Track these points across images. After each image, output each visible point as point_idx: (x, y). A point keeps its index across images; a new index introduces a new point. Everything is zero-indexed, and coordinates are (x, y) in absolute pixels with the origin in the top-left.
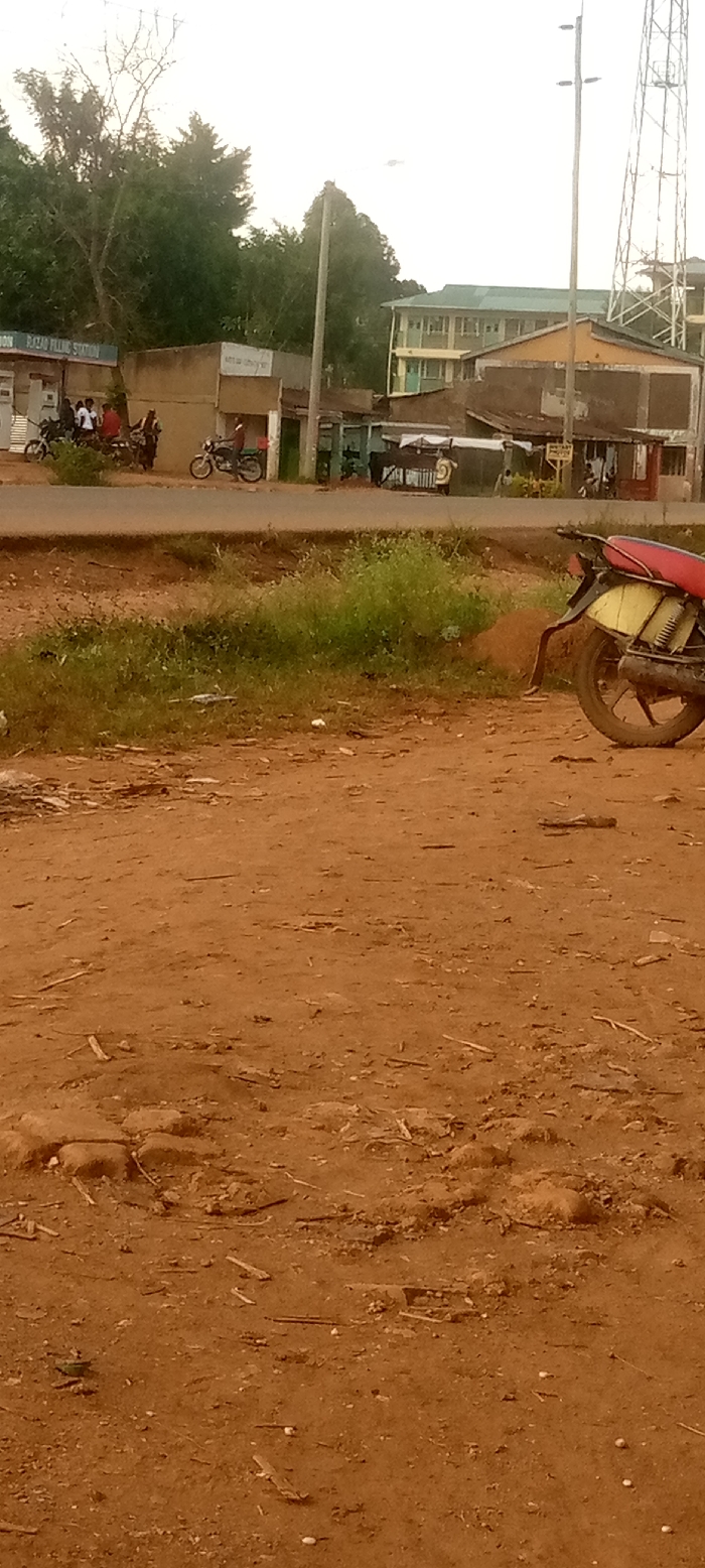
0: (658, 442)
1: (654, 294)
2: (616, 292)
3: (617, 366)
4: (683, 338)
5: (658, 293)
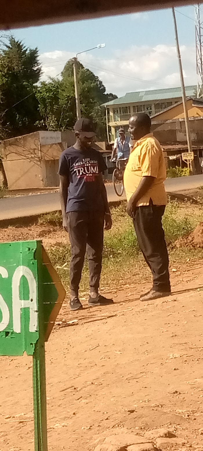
2: (199, 85)
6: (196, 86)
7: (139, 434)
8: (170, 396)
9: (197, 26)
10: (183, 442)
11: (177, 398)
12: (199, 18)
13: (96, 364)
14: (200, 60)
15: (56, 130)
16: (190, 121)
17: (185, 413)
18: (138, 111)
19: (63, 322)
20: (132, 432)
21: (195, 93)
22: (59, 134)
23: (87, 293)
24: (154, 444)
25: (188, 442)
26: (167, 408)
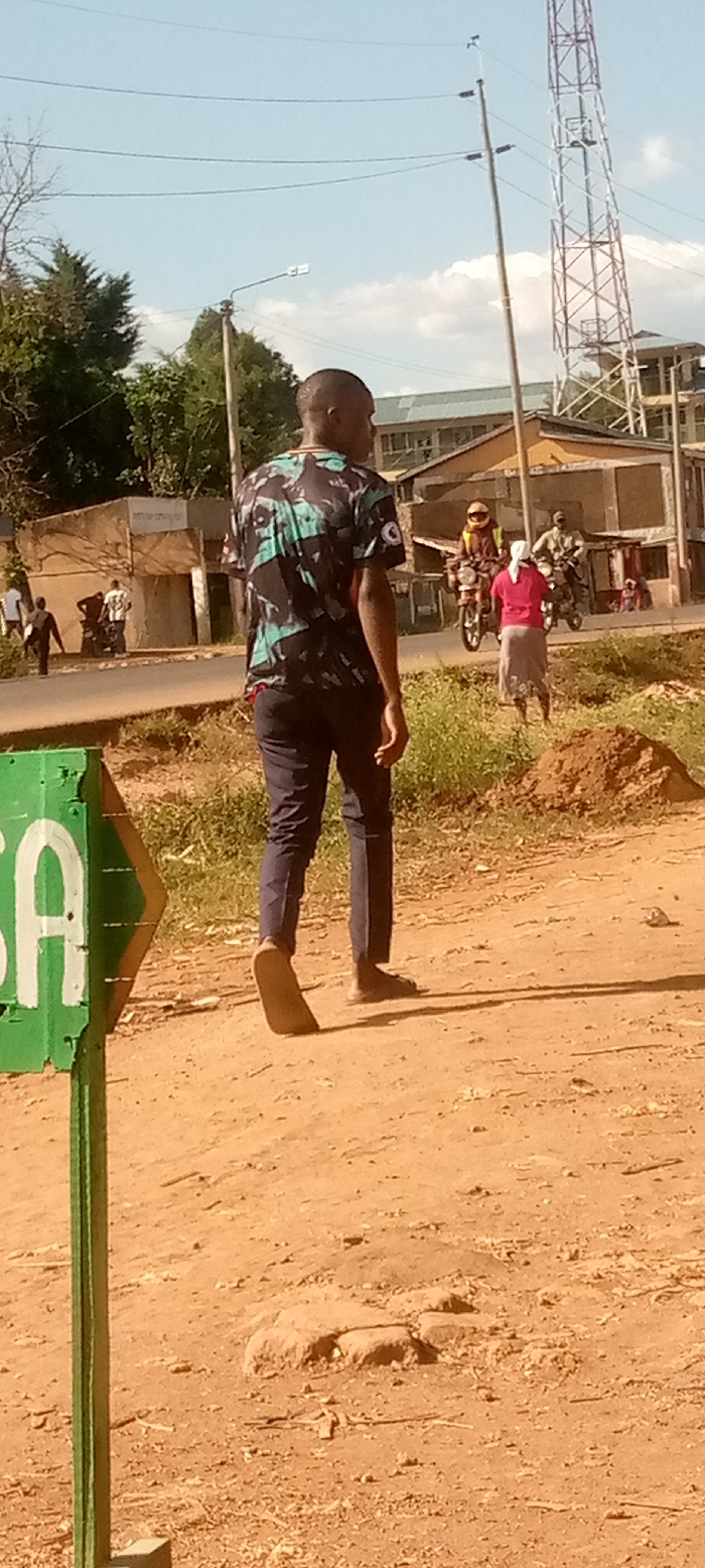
0: (634, 544)
1: (603, 379)
2: (559, 383)
3: (575, 465)
4: (643, 425)
6: (552, 383)
7: (373, 1302)
8: (462, 1201)
9: (556, 223)
10: (493, 1323)
11: (481, 1205)
12: (562, 200)
13: (261, 1115)
14: (562, 313)
15: (174, 496)
16: (532, 476)
17: (498, 1247)
18: (394, 449)
19: (179, 1002)
20: (354, 1295)
21: (547, 403)
22: (181, 504)
23: (246, 926)
24: (412, 1329)
25: (506, 1325)
26: (451, 1234)
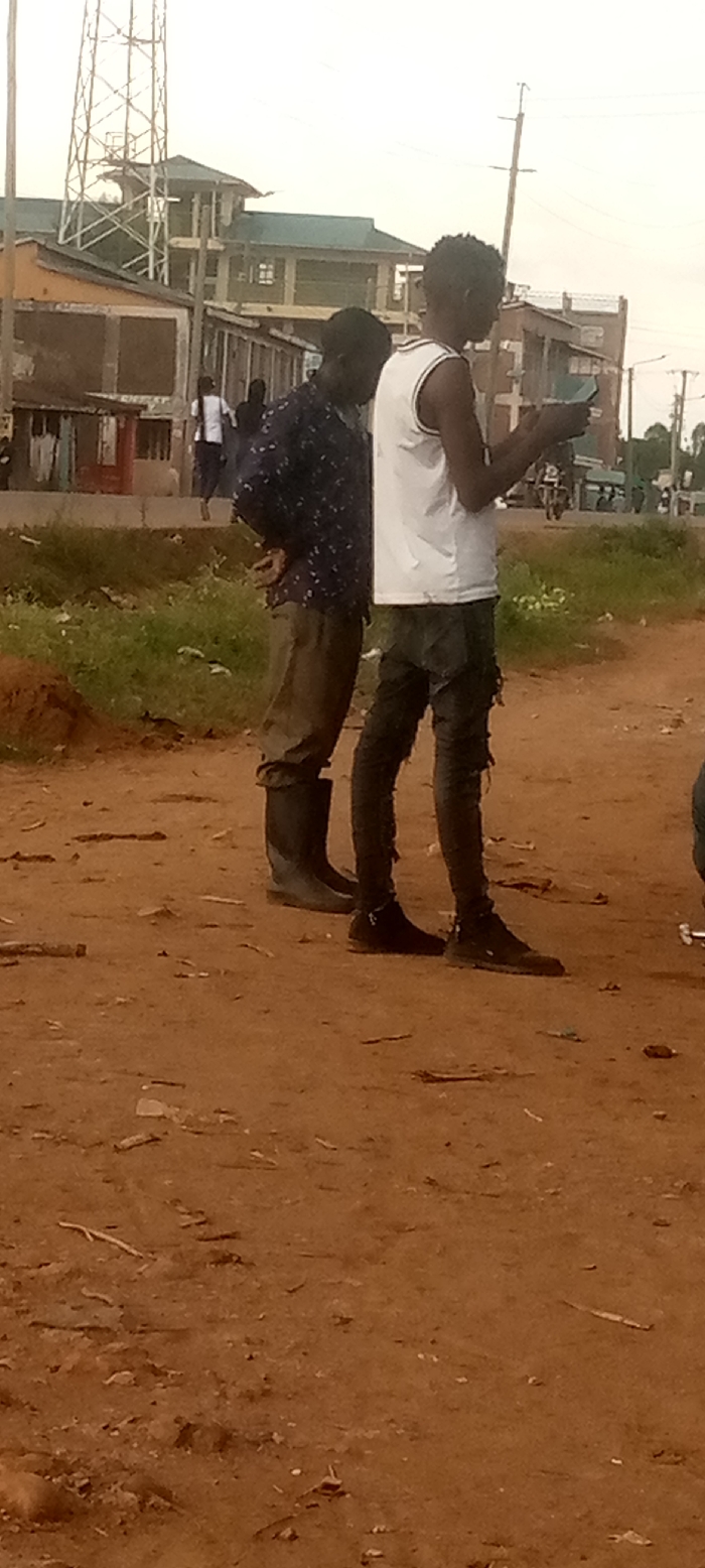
0: (133, 411)
1: (124, 207)
2: (70, 203)
3: (73, 305)
4: (165, 267)
5: (129, 205)
16: (18, 312)
21: (51, 226)
